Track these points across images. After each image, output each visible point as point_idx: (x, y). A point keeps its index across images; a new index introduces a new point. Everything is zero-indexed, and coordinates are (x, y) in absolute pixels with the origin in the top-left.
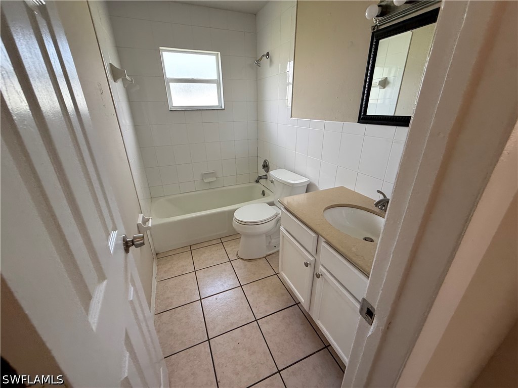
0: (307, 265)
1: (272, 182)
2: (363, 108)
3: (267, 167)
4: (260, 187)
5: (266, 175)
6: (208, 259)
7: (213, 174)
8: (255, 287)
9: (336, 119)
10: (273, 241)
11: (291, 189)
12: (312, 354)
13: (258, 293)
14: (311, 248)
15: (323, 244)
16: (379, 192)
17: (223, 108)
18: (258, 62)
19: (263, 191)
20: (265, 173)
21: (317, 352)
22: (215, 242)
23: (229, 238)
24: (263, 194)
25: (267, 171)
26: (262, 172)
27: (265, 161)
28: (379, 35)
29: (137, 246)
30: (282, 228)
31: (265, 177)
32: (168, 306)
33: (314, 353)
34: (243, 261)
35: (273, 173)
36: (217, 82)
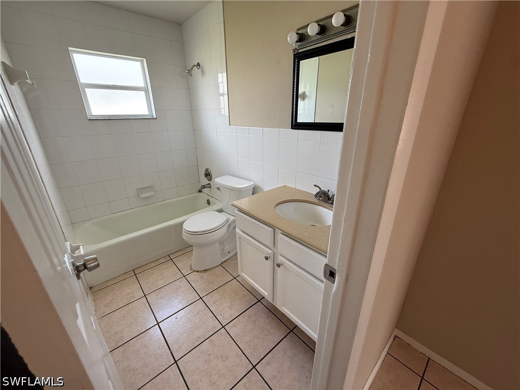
0: (267, 258)
1: (218, 189)
2: (294, 117)
3: (209, 175)
4: (203, 196)
5: (209, 184)
6: (158, 279)
7: (150, 188)
8: (215, 296)
9: (272, 127)
10: (226, 247)
11: (239, 193)
12: (281, 341)
13: (220, 300)
14: (269, 243)
15: (280, 236)
16: (315, 186)
17: (155, 117)
18: (190, 72)
19: (208, 200)
20: (208, 182)
21: (285, 337)
22: (163, 260)
23: (178, 254)
24: (209, 203)
25: (210, 180)
26: (205, 181)
27: (207, 170)
28: (299, 57)
29: (91, 269)
30: (237, 230)
31: (208, 186)
32: (118, 342)
33: (282, 339)
34: (199, 273)
35: (219, 180)
36: (145, 90)
